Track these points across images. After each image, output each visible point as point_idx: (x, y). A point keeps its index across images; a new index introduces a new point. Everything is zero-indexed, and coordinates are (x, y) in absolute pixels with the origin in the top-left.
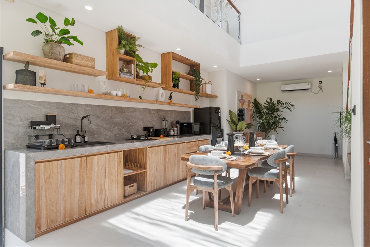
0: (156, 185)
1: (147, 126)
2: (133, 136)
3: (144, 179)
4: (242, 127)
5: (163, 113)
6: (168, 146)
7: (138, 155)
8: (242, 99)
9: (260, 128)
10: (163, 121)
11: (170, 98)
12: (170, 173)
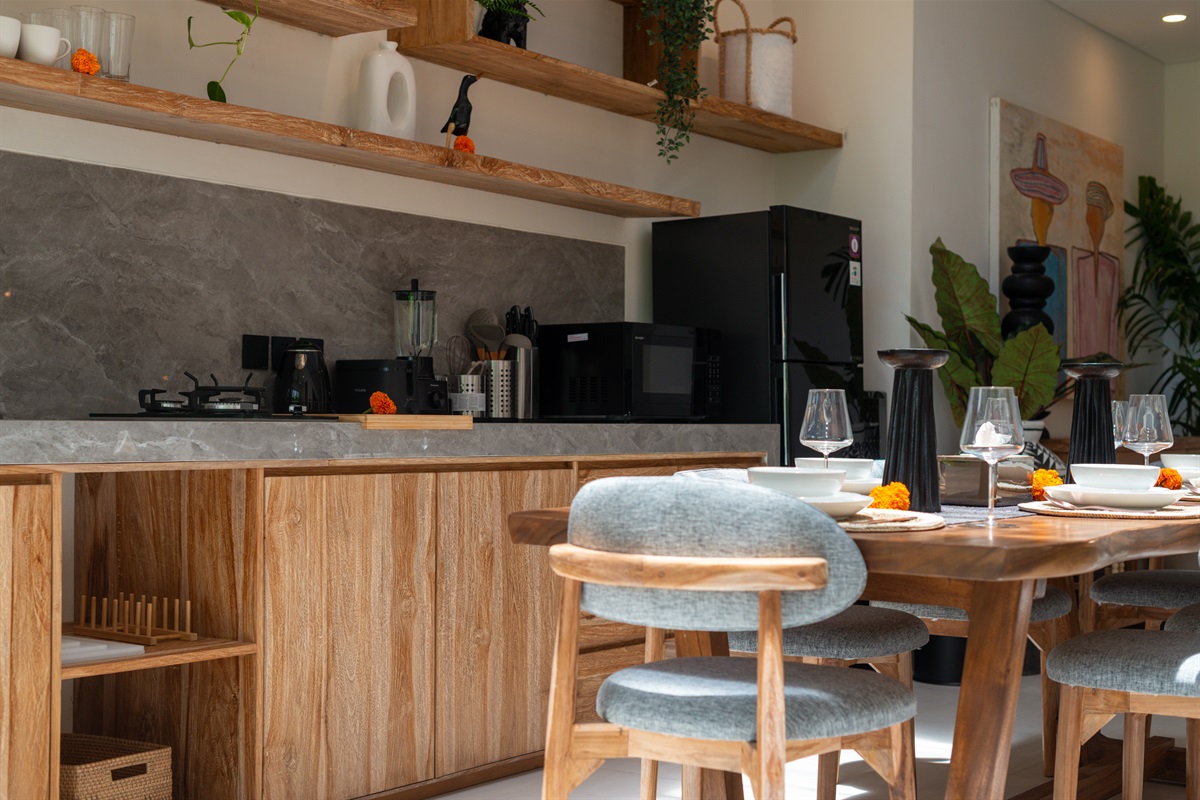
0: (330, 776)
1: (270, 334)
2: (154, 392)
3: (234, 720)
4: (1031, 379)
5: (401, 240)
6: (431, 476)
7: (191, 534)
8: (1040, 170)
9: (1184, 404)
10: (403, 296)
11: (461, 117)
12: (444, 695)
